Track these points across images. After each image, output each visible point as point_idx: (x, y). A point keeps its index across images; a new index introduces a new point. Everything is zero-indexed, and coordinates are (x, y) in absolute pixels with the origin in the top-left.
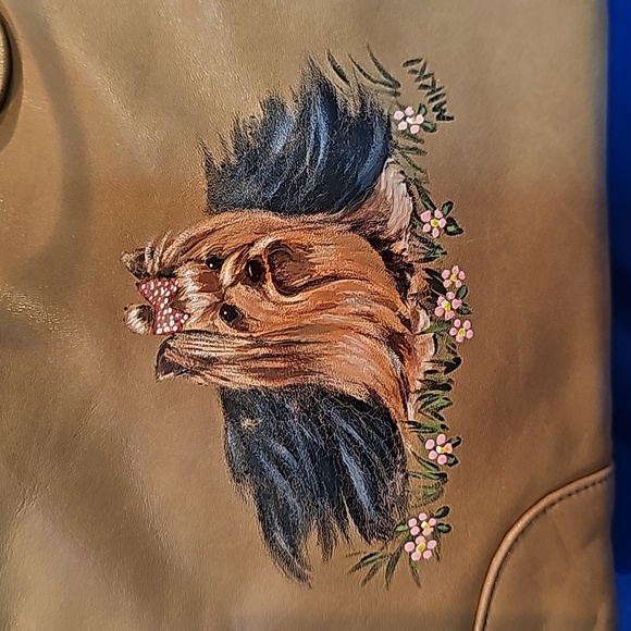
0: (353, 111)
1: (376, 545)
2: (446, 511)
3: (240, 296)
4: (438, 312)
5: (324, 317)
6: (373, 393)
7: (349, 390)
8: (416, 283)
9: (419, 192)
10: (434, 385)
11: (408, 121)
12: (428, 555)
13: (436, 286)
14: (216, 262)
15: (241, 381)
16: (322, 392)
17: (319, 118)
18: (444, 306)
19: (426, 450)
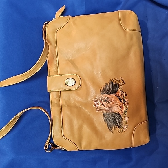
0: (115, 84)
1: (120, 129)
2: (127, 125)
3: (104, 103)
4: (125, 104)
5: (113, 105)
6: (119, 113)
7: (116, 112)
8: (122, 101)
9: (122, 91)
10: (125, 112)
11: (121, 84)
12: (126, 130)
13: (125, 101)
14: (102, 100)
15: (105, 112)
16: (113, 112)
17: (111, 84)
18: (126, 103)
19: (125, 118)
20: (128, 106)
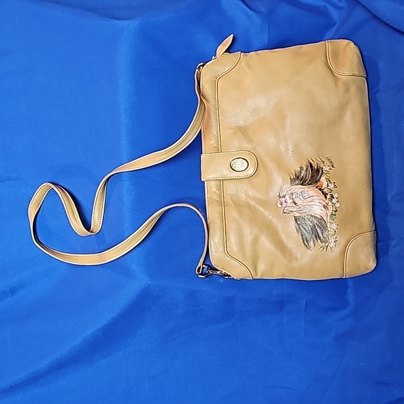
0: (316, 167)
1: (324, 244)
2: (336, 238)
5: (312, 203)
6: (321, 217)
8: (328, 196)
9: (328, 180)
10: (333, 215)
11: (326, 168)
12: (333, 246)
14: (292, 194)
15: (297, 215)
16: (311, 216)
17: (309, 169)
18: (334, 201)
19: (332, 226)
20: (338, 205)
